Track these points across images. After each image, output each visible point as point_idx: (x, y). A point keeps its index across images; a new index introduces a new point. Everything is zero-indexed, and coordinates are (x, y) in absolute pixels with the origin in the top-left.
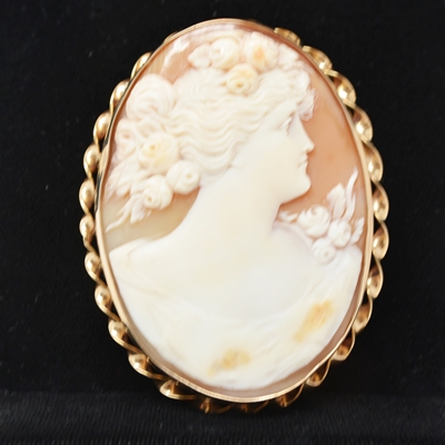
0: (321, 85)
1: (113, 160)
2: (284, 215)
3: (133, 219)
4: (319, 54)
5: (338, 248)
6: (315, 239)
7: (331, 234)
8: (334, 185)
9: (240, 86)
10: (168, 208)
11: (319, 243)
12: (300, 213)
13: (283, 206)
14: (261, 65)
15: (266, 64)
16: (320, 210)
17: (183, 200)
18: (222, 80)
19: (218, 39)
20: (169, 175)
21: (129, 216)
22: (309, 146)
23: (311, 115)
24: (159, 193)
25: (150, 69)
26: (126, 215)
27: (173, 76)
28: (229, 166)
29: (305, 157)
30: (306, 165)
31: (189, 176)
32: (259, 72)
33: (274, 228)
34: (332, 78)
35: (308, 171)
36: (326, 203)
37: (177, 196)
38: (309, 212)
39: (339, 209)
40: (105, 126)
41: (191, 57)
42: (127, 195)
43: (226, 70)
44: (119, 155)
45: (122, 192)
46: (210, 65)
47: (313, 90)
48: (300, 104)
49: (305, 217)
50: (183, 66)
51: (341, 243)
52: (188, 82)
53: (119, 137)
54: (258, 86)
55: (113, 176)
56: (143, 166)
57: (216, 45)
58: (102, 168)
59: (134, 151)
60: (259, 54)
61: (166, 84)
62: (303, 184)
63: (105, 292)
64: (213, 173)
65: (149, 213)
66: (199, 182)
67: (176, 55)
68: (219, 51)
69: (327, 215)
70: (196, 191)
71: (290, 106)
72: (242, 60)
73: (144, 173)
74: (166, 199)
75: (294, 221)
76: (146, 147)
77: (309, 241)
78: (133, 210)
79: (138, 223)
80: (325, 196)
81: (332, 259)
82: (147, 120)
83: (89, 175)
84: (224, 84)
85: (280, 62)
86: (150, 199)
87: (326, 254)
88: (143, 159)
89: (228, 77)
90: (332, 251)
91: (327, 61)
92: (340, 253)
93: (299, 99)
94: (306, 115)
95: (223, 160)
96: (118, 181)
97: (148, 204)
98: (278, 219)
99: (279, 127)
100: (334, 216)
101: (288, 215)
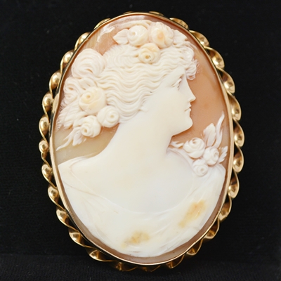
0: (201, 56)
1: (62, 103)
2: (174, 143)
3: (74, 144)
4: (201, 36)
5: (209, 166)
6: (194, 159)
7: (205, 156)
9: (147, 57)
11: (197, 162)
12: (185, 142)
13: (174, 137)
14: (162, 44)
15: (165, 43)
16: (199, 141)
17: (108, 131)
18: (135, 53)
19: (134, 25)
20: (99, 115)
21: (72, 141)
23: (194, 77)
24: (92, 127)
25: (88, 44)
26: (69, 141)
27: (102, 51)
28: (139, 110)
29: (190, 105)
30: (190, 110)
31: (112, 116)
32: (160, 48)
33: (167, 152)
34: (208, 51)
35: (191, 115)
36: (202, 136)
37: (103, 129)
38: (191, 142)
39: (211, 140)
40: (57, 80)
41: (115, 37)
42: (71, 127)
43: (138, 47)
44: (66, 100)
45: (67, 125)
46: (128, 43)
47: (196, 60)
48: (187, 69)
49: (188, 145)
50: (110, 43)
51: (212, 162)
52: (113, 53)
53: (66, 89)
54: (159, 58)
55: (62, 114)
56: (82, 109)
57: (132, 30)
58: (54, 110)
59: (76, 98)
60: (161, 36)
61: (99, 55)
62: (188, 123)
63: (55, 190)
64: (127, 115)
65: (85, 140)
66: (118, 120)
67: (105, 35)
68: (134, 34)
69: (203, 144)
70: (117, 125)
71: (181, 71)
72: (149, 41)
74: (96, 131)
75: (181, 147)
76: (84, 97)
78: (74, 138)
79: (77, 146)
80: (202, 132)
81: (206, 173)
82: (85, 78)
83: (46, 113)
84: (137, 56)
85: (175, 42)
86: (86, 131)
87: (202, 170)
88: (82, 104)
89: (140, 51)
90: (206, 168)
91: (206, 40)
92: (211, 168)
93: (187, 66)
94: (191, 77)
95: (135, 106)
96: (65, 118)
97: (85, 134)
98: (170, 146)
99: (172, 85)
100: (208, 145)
101: (177, 143)
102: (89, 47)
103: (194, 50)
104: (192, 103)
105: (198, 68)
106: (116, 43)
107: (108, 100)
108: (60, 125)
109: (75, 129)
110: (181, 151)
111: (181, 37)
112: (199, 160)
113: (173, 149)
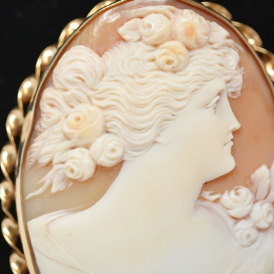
0: (250, 62)
1: (37, 127)
2: (206, 194)
3: (54, 190)
4: (250, 30)
5: (260, 230)
6: (237, 219)
7: (253, 215)
8: (259, 166)
9: (169, 62)
10: (90, 180)
11: (241, 224)
12: (222, 193)
13: (207, 185)
14: (192, 43)
15: (197, 42)
16: (244, 191)
17: (106, 173)
18: (151, 55)
19: (150, 13)
21: (51, 185)
22: (236, 125)
23: (239, 94)
25: (78, 39)
26: (46, 185)
27: (101, 50)
28: (155, 142)
29: (231, 137)
30: (232, 143)
31: (113, 150)
32: (189, 49)
33: (196, 207)
34: (260, 54)
35: (233, 151)
36: (249, 184)
37: (99, 169)
38: (233, 193)
39: (262, 190)
40: (31, 90)
41: (121, 30)
42: (50, 165)
43: (156, 46)
44: (43, 123)
46: (140, 40)
47: (242, 69)
48: (228, 82)
49: (228, 198)
50: (111, 39)
51: (264, 225)
53: (44, 105)
54: (187, 63)
55: (37, 143)
56: (67, 137)
57: (147, 20)
58: (25, 137)
59: (58, 120)
60: (190, 31)
61: (95, 56)
62: (229, 164)
63: (21, 260)
64: (136, 148)
65: (71, 184)
66: (122, 156)
67: (106, 25)
68: (150, 26)
69: (251, 196)
70: (120, 165)
71: (219, 84)
72: (172, 37)
73: (68, 144)
74: (88, 172)
75: (217, 201)
76: (71, 119)
77: (231, 222)
78: (54, 180)
79: (58, 193)
80: (249, 177)
81: (253, 242)
82: (73, 90)
83: (12, 139)
84: (153, 60)
85: (211, 40)
86: (72, 171)
87: (248, 236)
88: (67, 130)
89: (157, 53)
90: (254, 233)
91: (257, 37)
92: (262, 234)
93: (228, 78)
94: (233, 93)
95: (148, 136)
97: (70, 175)
98: (200, 198)
99: (206, 106)
100: (258, 198)
101: (211, 194)
102: (80, 44)
103: (240, 53)
104: (235, 133)
105: (245, 80)
106: (121, 39)
107: (108, 125)
108: (33, 160)
109: (56, 167)
110: (216, 207)
111: (220, 33)
112: (243, 221)
113: (205, 203)
